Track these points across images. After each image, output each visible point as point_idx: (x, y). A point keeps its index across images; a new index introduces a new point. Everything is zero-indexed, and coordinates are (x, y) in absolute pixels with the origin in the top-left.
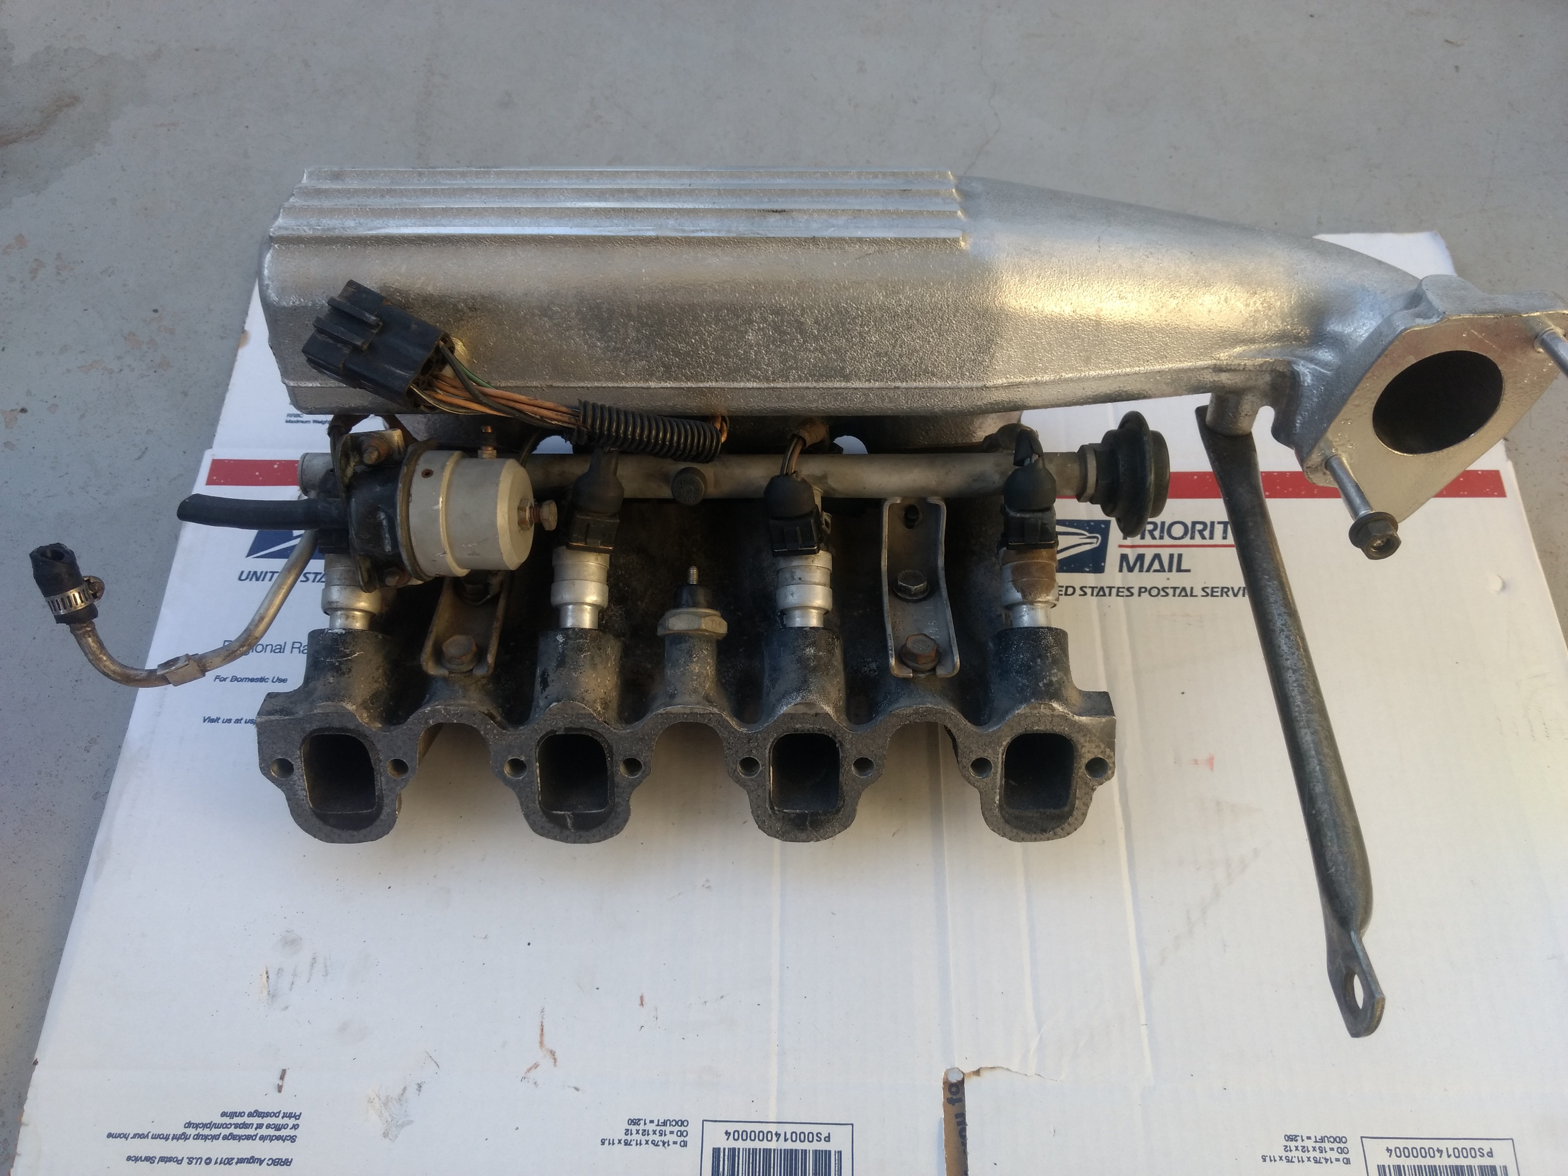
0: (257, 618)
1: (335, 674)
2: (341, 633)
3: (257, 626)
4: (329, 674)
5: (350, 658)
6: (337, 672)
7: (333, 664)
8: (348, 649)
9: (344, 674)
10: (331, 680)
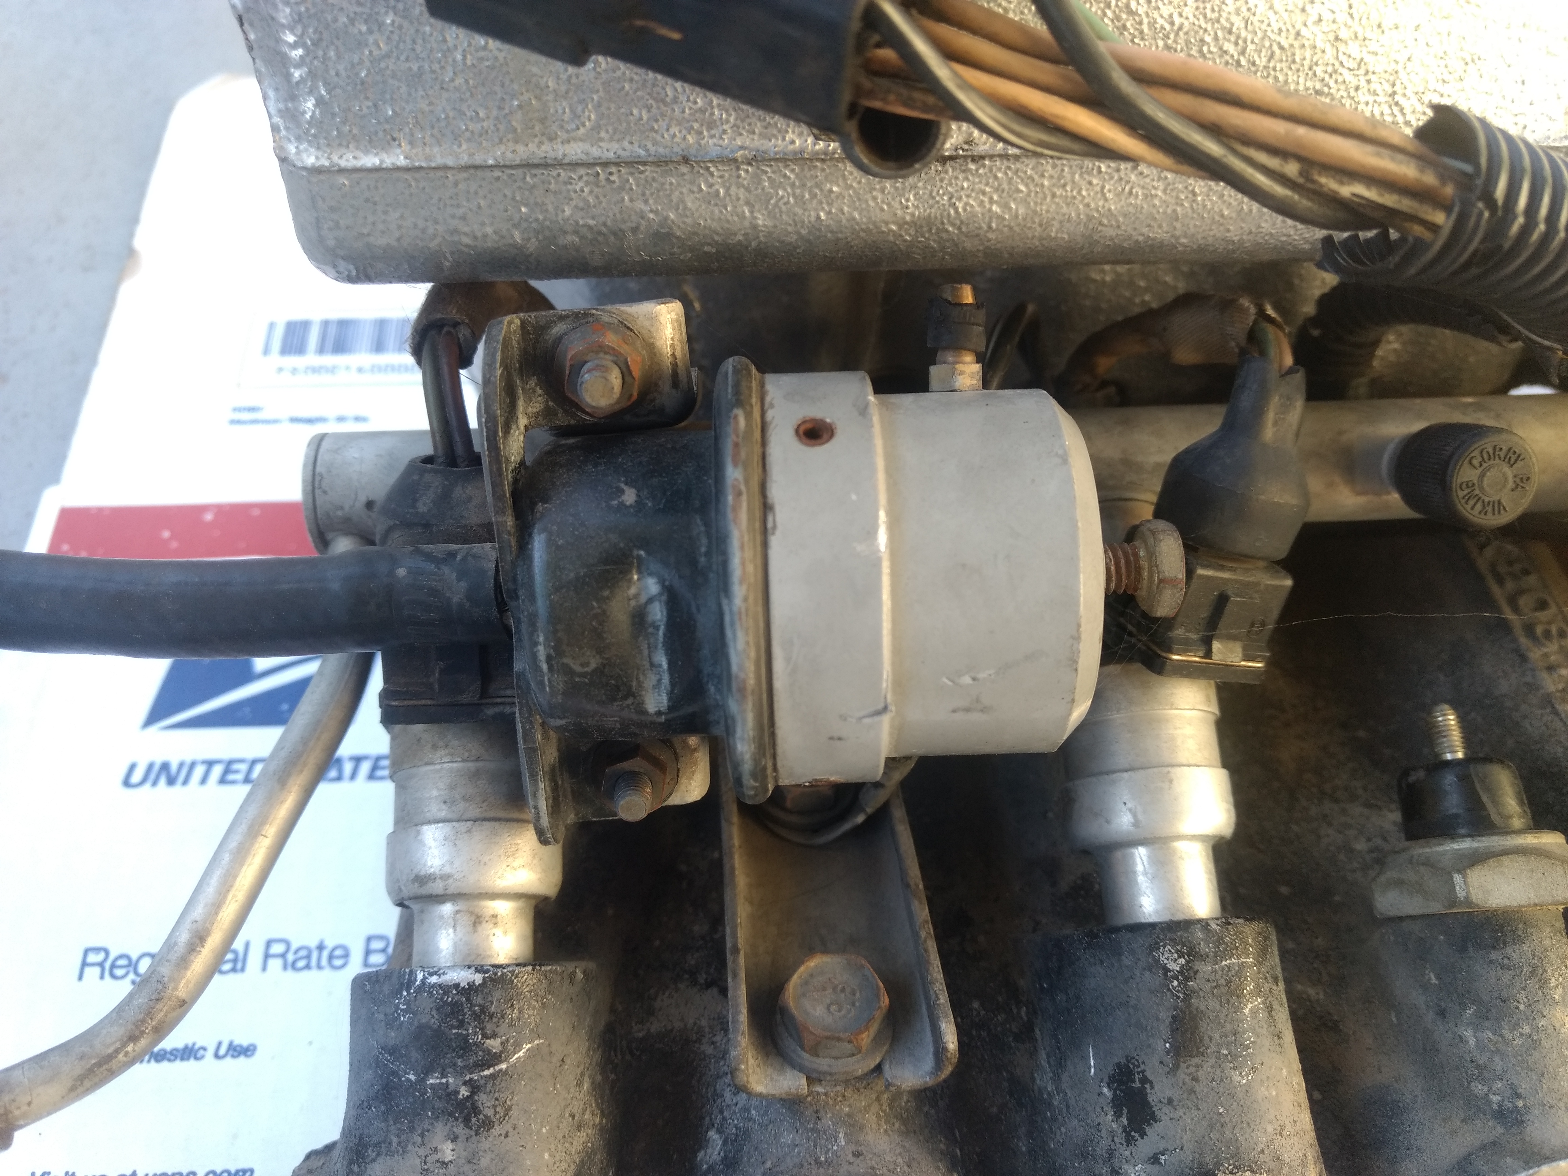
0: (184, 937)
1: (460, 1130)
2: (471, 985)
3: (184, 962)
4: (440, 1129)
5: (503, 1066)
6: (467, 1121)
7: (450, 1095)
8: (494, 1036)
9: (488, 1124)
10: (447, 1151)
